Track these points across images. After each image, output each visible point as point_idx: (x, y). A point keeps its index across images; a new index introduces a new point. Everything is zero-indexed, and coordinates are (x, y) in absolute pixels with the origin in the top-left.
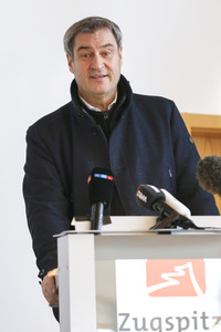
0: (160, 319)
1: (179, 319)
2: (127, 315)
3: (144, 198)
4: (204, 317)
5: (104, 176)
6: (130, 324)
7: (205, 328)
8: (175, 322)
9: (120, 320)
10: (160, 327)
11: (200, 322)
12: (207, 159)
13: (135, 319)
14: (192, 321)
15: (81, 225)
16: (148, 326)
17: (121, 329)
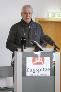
0: (35, 69)
1: (39, 69)
2: (28, 68)
3: (32, 44)
4: (44, 69)
5: (25, 39)
6: (29, 70)
7: (44, 71)
8: (38, 70)
9: (27, 69)
10: (35, 71)
11: (43, 70)
12: (45, 35)
13: (30, 69)
14: (41, 70)
15: (20, 50)
16: (32, 70)
17: (27, 71)
